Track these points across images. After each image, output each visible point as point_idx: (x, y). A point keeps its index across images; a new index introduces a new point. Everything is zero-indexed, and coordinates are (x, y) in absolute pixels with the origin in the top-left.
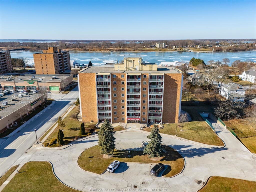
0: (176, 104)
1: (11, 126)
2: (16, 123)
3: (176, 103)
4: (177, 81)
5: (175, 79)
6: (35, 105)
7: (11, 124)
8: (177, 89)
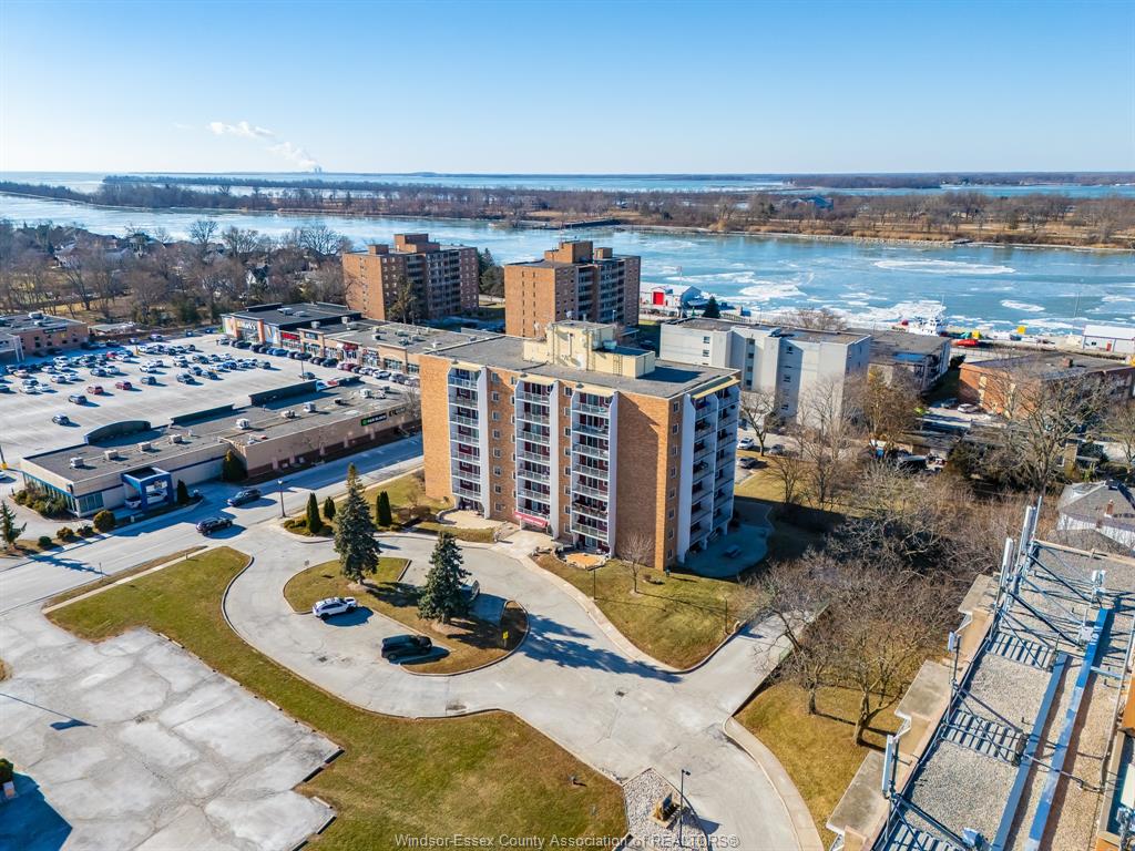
0: (655, 502)
1: (286, 465)
2: (302, 460)
3: (655, 498)
4: (656, 424)
5: (648, 414)
6: (377, 425)
7: (287, 461)
8: (657, 450)
